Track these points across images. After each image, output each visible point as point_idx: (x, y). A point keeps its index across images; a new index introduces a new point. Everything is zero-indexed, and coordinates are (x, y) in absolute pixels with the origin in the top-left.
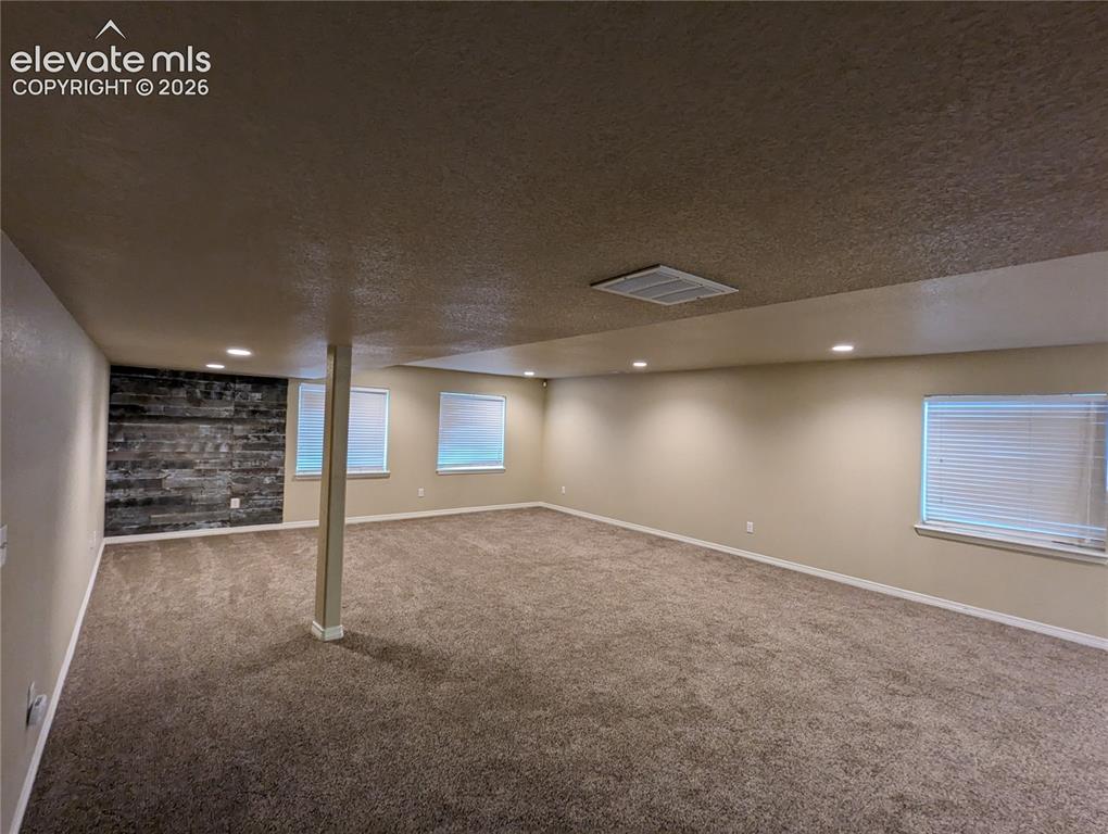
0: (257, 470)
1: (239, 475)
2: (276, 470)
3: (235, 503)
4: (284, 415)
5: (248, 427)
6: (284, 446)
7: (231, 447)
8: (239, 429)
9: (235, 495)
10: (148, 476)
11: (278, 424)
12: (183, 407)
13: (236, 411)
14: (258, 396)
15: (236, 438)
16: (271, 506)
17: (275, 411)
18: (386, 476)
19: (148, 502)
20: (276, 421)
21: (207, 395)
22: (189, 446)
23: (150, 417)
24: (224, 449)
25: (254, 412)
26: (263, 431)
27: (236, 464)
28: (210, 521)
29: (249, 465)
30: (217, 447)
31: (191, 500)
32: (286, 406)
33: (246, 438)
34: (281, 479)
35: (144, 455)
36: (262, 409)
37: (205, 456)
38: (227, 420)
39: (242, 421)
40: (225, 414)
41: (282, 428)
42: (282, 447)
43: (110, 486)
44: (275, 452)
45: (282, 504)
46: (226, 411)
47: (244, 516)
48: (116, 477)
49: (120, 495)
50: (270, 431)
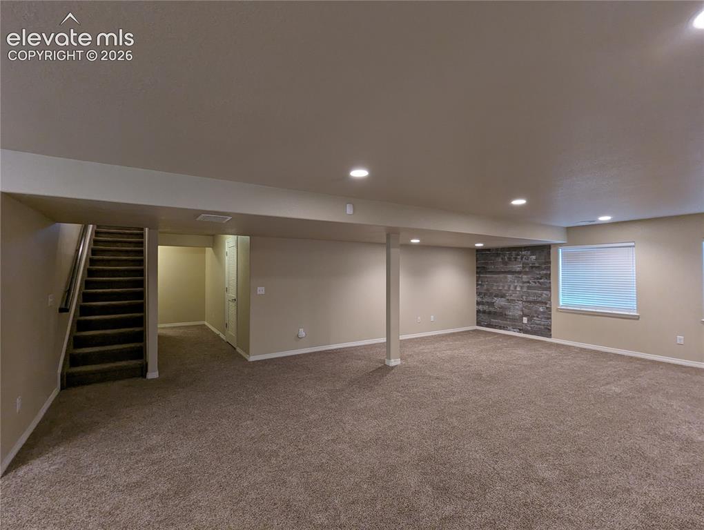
0: (535, 302)
1: (526, 304)
2: (546, 302)
3: (525, 320)
4: (549, 268)
5: (529, 276)
6: (550, 288)
7: (522, 287)
8: (525, 278)
9: (526, 316)
10: (489, 300)
11: (546, 274)
12: (500, 267)
13: (523, 267)
14: (534, 257)
15: (524, 283)
16: (544, 325)
17: (543, 266)
18: (636, 318)
19: (490, 313)
20: (545, 272)
21: (510, 259)
22: (503, 287)
23: (489, 272)
24: (518, 289)
25: (532, 267)
26: (538, 278)
27: (524, 297)
28: (514, 328)
29: (531, 298)
30: (515, 287)
31: (505, 315)
32: (550, 263)
33: (529, 282)
34: (549, 309)
35: (488, 290)
36: (537, 265)
37: (511, 292)
38: (520, 272)
39: (526, 273)
40: (518, 269)
41: (548, 276)
42: (549, 289)
43: (478, 303)
44: (545, 292)
45: (550, 326)
46: (518, 267)
47: (530, 329)
48: (479, 299)
49: (481, 307)
50: (541, 279)
